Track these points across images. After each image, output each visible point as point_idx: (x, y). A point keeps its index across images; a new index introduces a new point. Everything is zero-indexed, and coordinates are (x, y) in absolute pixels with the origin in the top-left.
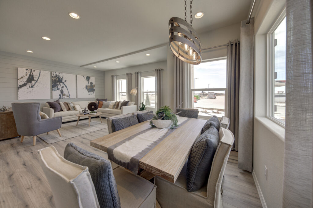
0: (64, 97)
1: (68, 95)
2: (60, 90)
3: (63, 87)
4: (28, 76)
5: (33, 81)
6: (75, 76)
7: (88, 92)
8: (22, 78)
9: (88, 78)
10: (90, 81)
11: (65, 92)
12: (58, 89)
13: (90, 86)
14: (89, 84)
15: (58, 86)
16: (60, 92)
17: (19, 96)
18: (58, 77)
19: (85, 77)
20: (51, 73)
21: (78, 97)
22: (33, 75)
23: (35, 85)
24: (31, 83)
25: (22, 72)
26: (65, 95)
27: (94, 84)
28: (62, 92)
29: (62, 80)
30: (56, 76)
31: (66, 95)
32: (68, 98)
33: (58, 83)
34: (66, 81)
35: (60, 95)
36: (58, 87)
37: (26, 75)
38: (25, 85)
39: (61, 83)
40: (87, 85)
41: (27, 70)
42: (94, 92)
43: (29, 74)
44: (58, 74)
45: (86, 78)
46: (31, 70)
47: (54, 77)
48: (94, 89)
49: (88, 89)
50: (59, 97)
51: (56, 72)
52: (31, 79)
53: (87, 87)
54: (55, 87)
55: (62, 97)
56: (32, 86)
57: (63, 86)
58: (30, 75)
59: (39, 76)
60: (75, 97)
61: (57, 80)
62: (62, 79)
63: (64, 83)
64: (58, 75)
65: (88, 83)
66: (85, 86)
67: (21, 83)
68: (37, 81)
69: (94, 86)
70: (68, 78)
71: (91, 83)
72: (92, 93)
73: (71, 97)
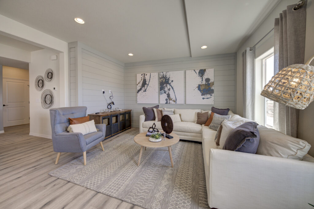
0: (171, 101)
1: (175, 100)
2: (167, 93)
3: (169, 90)
4: (143, 80)
5: (146, 85)
6: (183, 72)
7: (202, 95)
8: (139, 83)
9: (202, 73)
10: (205, 77)
11: (172, 96)
12: (165, 92)
13: (206, 85)
14: (204, 82)
15: (165, 88)
16: (167, 96)
17: (138, 100)
18: (165, 78)
19: (197, 72)
20: (159, 75)
21: (187, 103)
22: (145, 79)
23: (147, 89)
24: (144, 87)
25: (139, 78)
26: (171, 99)
27: (211, 81)
28: (168, 95)
29: (168, 81)
30: (163, 76)
31: (173, 100)
32: (175, 103)
33: (165, 85)
34: (172, 81)
35: (166, 100)
36: (165, 90)
37: (142, 80)
38: (140, 89)
39: (167, 85)
40: (200, 83)
41: (142, 75)
42: (213, 95)
43: (143, 78)
44: (165, 73)
45: (199, 73)
46: (144, 74)
47: (162, 78)
48: (213, 90)
49: (202, 89)
50: (165, 102)
51: (163, 72)
52: (144, 83)
53: (199, 87)
54: (162, 90)
55: (168, 102)
56: (145, 91)
57: (170, 88)
58: (144, 80)
59: (150, 80)
60: (183, 102)
61: (164, 81)
62: (169, 79)
63: (171, 84)
64: (165, 75)
65: (201, 80)
66: (198, 86)
67: (139, 88)
68: (148, 85)
69: (213, 84)
70: (176, 77)
71: (208, 80)
72: (208, 96)
73: (178, 102)
